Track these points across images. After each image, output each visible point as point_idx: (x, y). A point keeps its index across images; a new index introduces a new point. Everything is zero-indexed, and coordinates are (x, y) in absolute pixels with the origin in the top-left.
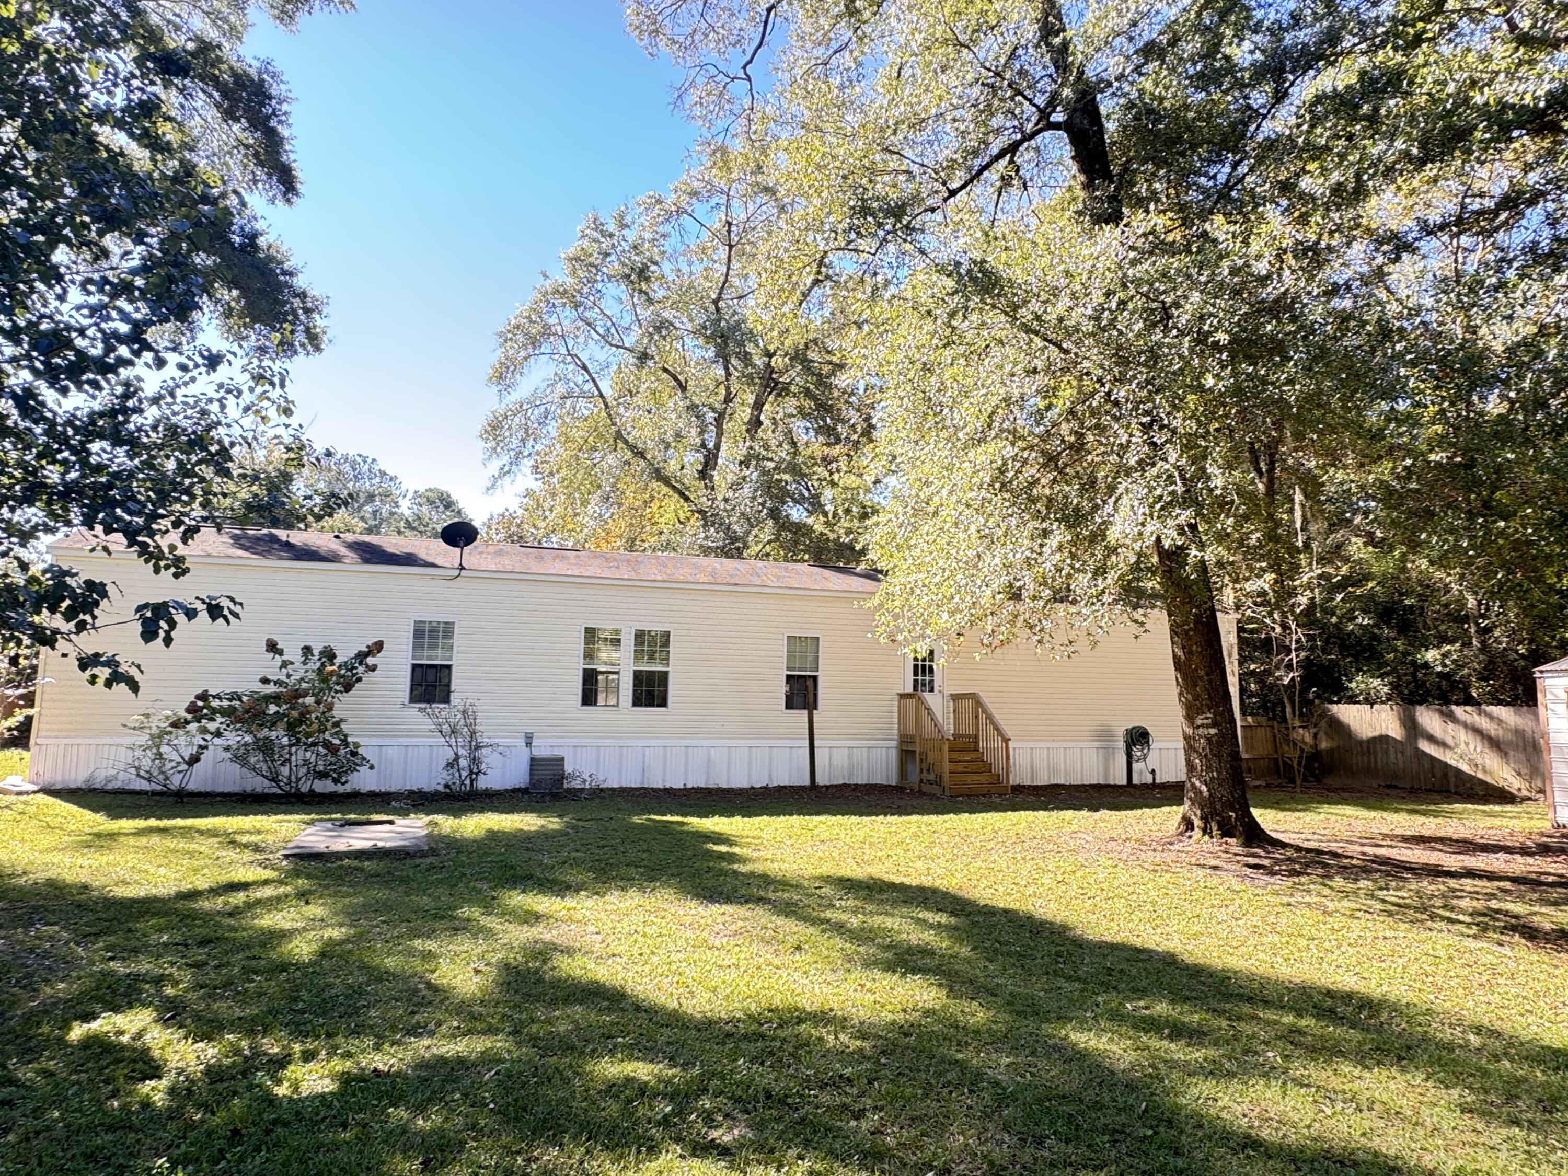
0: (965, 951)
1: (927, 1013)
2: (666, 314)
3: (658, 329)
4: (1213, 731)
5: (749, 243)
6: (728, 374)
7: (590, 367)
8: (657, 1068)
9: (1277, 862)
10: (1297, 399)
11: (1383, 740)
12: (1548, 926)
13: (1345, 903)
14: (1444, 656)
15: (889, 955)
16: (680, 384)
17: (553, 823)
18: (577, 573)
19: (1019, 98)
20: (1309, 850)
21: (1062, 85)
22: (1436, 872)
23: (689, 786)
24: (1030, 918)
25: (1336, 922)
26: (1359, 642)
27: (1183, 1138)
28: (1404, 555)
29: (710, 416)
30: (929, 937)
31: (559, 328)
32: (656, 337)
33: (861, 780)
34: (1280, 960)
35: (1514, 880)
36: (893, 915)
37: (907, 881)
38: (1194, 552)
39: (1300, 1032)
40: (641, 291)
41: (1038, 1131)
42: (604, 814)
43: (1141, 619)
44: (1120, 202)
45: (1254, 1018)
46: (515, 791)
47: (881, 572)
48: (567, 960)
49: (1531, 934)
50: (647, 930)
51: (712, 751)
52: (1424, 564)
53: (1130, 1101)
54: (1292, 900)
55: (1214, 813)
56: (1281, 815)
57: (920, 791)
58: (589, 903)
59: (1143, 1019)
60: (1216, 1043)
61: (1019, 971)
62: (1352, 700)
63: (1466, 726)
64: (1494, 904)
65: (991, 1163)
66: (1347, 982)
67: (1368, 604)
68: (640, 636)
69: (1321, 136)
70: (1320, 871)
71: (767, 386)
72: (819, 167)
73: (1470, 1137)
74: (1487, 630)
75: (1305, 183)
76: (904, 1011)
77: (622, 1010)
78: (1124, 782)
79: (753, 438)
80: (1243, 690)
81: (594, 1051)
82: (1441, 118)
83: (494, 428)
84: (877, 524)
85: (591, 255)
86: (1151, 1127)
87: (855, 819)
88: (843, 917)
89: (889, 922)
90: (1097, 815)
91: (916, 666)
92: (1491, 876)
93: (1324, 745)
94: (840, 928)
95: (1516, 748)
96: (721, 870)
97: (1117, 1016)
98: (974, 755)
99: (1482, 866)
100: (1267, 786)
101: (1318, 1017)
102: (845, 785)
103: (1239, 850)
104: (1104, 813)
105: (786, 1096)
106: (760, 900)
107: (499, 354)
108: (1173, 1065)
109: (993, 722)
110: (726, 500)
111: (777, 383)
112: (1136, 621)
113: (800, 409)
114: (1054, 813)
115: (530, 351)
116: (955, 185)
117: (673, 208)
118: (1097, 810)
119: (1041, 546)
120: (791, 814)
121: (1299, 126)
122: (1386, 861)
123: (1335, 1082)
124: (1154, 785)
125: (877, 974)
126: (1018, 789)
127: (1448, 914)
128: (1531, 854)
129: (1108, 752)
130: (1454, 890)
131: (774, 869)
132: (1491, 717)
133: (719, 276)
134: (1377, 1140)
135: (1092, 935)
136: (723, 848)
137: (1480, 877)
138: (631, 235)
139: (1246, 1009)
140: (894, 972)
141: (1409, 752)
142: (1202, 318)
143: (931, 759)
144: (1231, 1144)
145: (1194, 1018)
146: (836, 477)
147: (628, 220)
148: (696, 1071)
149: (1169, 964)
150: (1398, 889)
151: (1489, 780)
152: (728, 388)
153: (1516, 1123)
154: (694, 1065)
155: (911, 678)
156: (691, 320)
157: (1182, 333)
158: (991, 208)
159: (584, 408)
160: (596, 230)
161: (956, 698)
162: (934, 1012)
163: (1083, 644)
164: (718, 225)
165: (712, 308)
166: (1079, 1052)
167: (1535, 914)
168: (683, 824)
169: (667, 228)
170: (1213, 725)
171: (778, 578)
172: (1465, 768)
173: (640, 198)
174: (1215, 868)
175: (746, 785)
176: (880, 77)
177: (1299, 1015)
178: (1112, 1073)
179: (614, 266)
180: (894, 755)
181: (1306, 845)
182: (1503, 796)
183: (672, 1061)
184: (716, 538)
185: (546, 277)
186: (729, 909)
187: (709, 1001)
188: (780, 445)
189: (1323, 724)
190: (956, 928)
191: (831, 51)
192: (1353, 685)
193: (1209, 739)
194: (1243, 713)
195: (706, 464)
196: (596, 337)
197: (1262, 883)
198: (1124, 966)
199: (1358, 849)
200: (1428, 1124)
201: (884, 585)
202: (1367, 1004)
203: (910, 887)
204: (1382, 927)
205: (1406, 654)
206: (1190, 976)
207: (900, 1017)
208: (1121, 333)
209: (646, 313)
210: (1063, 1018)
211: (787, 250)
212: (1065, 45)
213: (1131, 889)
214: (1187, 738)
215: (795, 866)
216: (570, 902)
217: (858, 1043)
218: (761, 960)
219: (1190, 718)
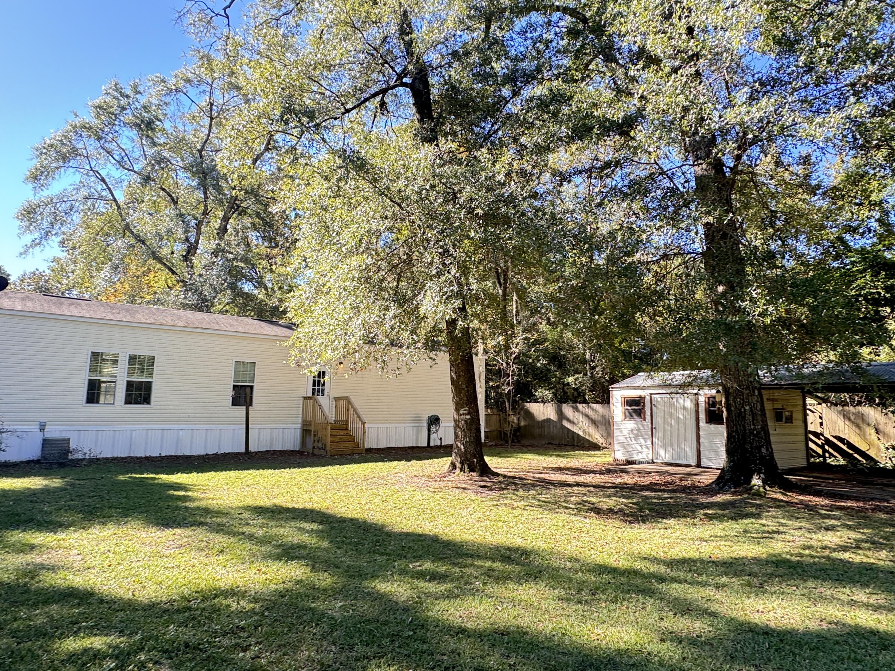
0: (325, 544)
1: (298, 582)
2: (165, 154)
3: (159, 163)
4: (468, 417)
5: (225, 118)
6: (206, 197)
7: (107, 180)
8: (108, 640)
9: (494, 483)
10: (513, 248)
11: (549, 420)
12: (605, 507)
13: (523, 503)
14: (576, 380)
15: (279, 551)
16: (173, 199)
17: (56, 483)
18: (87, 315)
19: (386, 65)
20: (509, 477)
21: (409, 63)
22: (564, 484)
23: (163, 455)
24: (365, 522)
25: (516, 513)
26: (542, 372)
27: (428, 634)
28: (562, 330)
29: (193, 222)
30: (306, 539)
31: (84, 151)
32: (157, 167)
33: (278, 447)
34: (488, 534)
35: (595, 487)
36: (285, 527)
37: (296, 506)
38: (460, 323)
39: (493, 570)
40: (148, 136)
41: (352, 642)
42: (98, 476)
43: (434, 357)
44: (436, 132)
45: (472, 565)
46: (29, 462)
47: (295, 324)
48: (52, 575)
49: (598, 511)
50: (117, 549)
51: (181, 432)
52: (570, 334)
53: (404, 617)
54: (498, 503)
55: (467, 459)
56: (500, 460)
57: (313, 453)
58: (76, 535)
59: (418, 572)
60: (452, 581)
61: (355, 552)
62: (536, 401)
63: (582, 413)
64: (585, 498)
65: (322, 665)
66: (518, 542)
67: (545, 353)
68: (132, 359)
69: (531, 117)
70: (513, 487)
71: (232, 207)
72: (268, 81)
73: (560, 612)
74: (593, 368)
75: (523, 139)
76: (284, 582)
77: (90, 604)
78: (426, 445)
79: (221, 239)
80: (487, 396)
81: (62, 634)
82: (582, 119)
83: (29, 213)
84: (293, 297)
85: (111, 107)
86: (413, 630)
87: (271, 471)
88: (254, 530)
89: (282, 531)
90: (409, 463)
91: (314, 381)
92: (586, 485)
93: (522, 424)
94: (251, 537)
95: (602, 424)
96: (177, 507)
97: (403, 572)
98: (345, 432)
99: (583, 480)
100: (496, 445)
101: (502, 561)
102: (267, 452)
103: (477, 478)
104: (413, 462)
105: (199, 644)
106: (201, 524)
107: (36, 162)
108: (429, 595)
109: (356, 413)
110: (201, 276)
111: (239, 207)
112: (431, 358)
113: (254, 224)
114: (387, 464)
115: (61, 164)
116: (349, 106)
117: (173, 87)
118: (410, 461)
119: (384, 315)
120: (230, 470)
121: (522, 110)
122: (543, 481)
123: (506, 594)
124: (441, 446)
125: (270, 562)
126: (369, 451)
127: (566, 505)
128: (603, 474)
129: (418, 429)
130: (569, 493)
131: (213, 504)
132: (593, 409)
133: (203, 135)
134: (520, 619)
135: (397, 529)
136: (181, 493)
137: (581, 486)
138: (143, 100)
139: (469, 561)
140: (281, 560)
141: (559, 426)
142: (471, 200)
143: (320, 435)
144: (452, 633)
145: (442, 569)
146: (274, 267)
147: (141, 89)
148: (138, 637)
149: (434, 541)
150: (546, 494)
151: (590, 439)
152: (206, 206)
153: (580, 602)
154: (137, 633)
155: (311, 387)
156: (183, 160)
157: (462, 207)
158: (370, 124)
159: (101, 206)
160: (117, 91)
161: (337, 399)
162: (302, 581)
163: (404, 370)
164: (204, 104)
165: (197, 155)
166: (381, 595)
167: (600, 502)
168: (155, 479)
169: (168, 99)
170: (468, 414)
171: (231, 325)
172: (581, 433)
173: (151, 77)
174: (464, 489)
175: (203, 453)
176: (311, 36)
177: (494, 561)
178: (397, 603)
179: (128, 117)
180: (298, 432)
181: (509, 474)
182: (595, 447)
183: (121, 632)
184: (192, 298)
185: (76, 115)
186: (178, 531)
187: (156, 591)
188: (238, 245)
189: (522, 413)
190: (322, 531)
191: (281, 13)
192: (537, 394)
193: (466, 421)
194: (487, 408)
195: (188, 252)
196: (113, 161)
197: (485, 495)
198: (411, 544)
199: (532, 475)
200: (544, 609)
201: (296, 333)
202: (525, 553)
203: (298, 509)
204: (537, 513)
205: (560, 378)
206: (444, 547)
207: (281, 587)
208: (431, 203)
209: (150, 151)
210: (374, 577)
211: (244, 126)
212: (411, 41)
213: (421, 503)
214: (455, 421)
215: (228, 502)
216: (60, 535)
217: (252, 605)
218: (196, 561)
219: (457, 410)
